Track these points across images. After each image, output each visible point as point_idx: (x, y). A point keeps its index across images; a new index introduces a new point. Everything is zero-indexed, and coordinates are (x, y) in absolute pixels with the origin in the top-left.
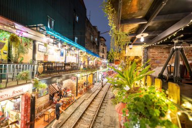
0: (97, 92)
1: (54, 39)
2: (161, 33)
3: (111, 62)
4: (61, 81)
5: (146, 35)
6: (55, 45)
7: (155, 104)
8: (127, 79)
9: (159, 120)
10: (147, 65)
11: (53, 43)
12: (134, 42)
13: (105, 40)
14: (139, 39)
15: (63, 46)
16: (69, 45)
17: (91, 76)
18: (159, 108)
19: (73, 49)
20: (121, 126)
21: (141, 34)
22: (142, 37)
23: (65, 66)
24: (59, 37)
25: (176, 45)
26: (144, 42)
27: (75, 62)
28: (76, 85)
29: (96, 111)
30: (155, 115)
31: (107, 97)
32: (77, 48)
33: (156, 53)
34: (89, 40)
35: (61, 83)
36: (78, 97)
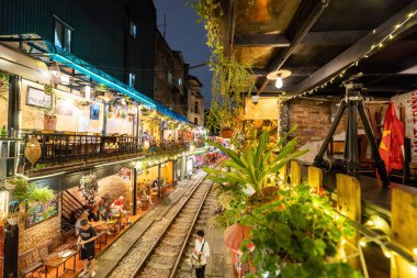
0: (182, 203)
1: (73, 74)
2: (315, 71)
3: (214, 132)
4: (94, 181)
5: (287, 73)
6: (75, 91)
7: (314, 227)
8: (249, 170)
9: (325, 263)
10: (289, 139)
11: (70, 86)
12: (262, 90)
13: (201, 85)
14: (272, 83)
15: (97, 94)
16: (114, 92)
17: (169, 165)
18: (322, 235)
19: (123, 101)
20: (236, 274)
21: (277, 72)
22: (279, 78)
23: (102, 145)
24: (86, 70)
25: (349, 95)
26: (283, 89)
27: (130, 133)
28: (131, 189)
29: (181, 246)
30: (315, 253)
31: (205, 211)
32: (133, 99)
33: (306, 114)
34: (164, 83)
35: (93, 186)
36: (137, 217)
